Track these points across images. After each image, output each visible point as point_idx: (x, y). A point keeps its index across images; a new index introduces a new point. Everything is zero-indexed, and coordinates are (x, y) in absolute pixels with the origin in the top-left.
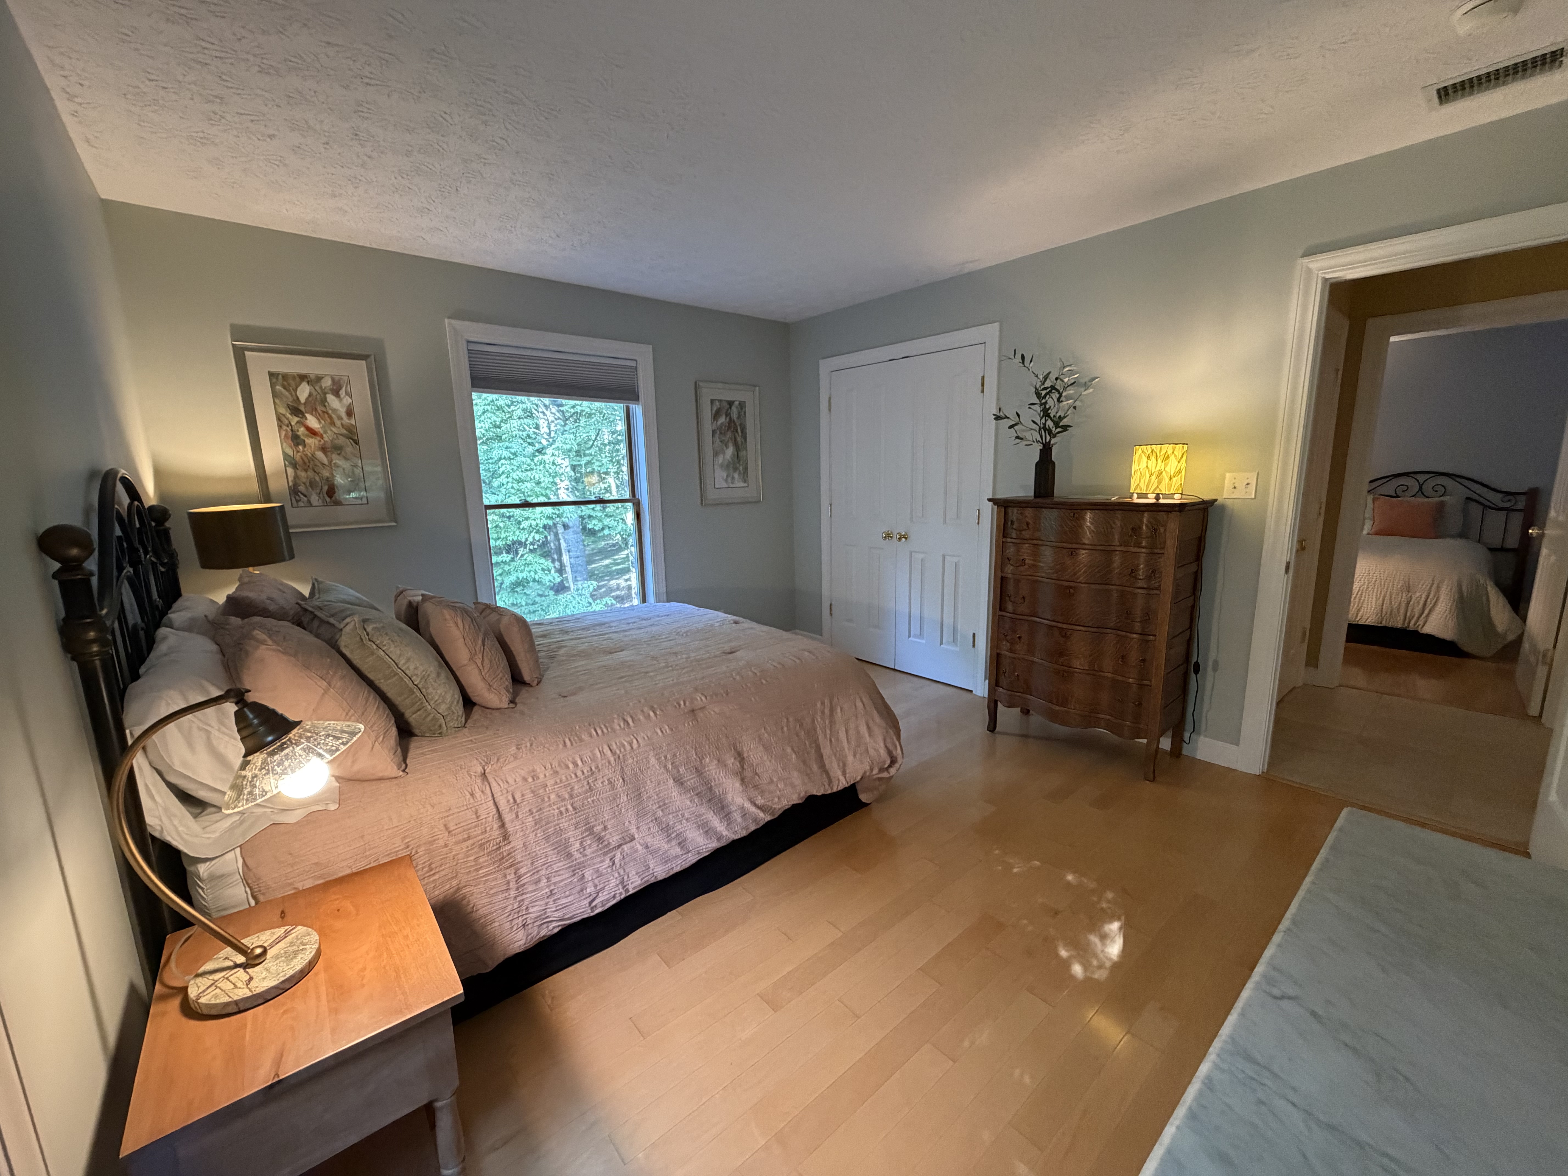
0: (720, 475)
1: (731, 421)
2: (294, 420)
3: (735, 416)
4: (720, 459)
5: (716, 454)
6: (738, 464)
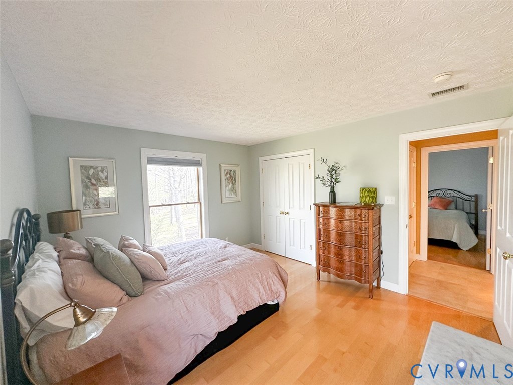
0: (228, 193)
1: (231, 176)
2: (87, 181)
3: (232, 174)
4: (228, 188)
5: (226, 187)
6: (234, 189)
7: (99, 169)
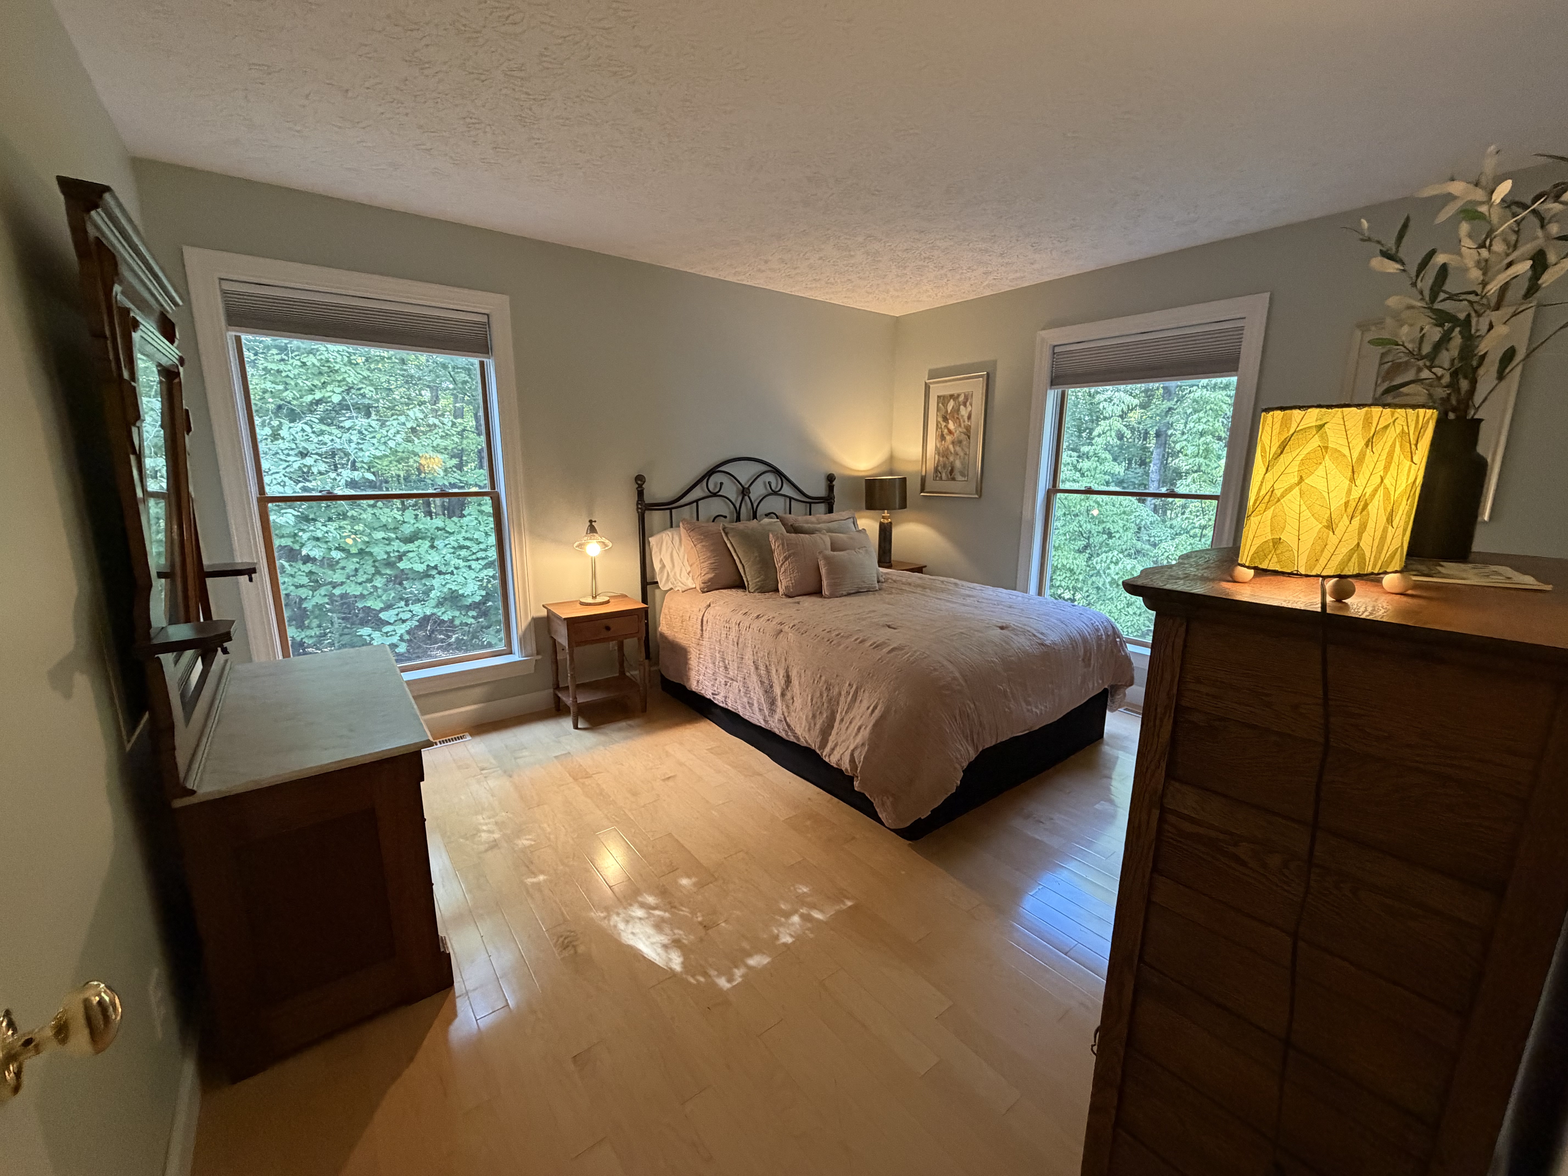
2: (944, 424)
7: (961, 398)
